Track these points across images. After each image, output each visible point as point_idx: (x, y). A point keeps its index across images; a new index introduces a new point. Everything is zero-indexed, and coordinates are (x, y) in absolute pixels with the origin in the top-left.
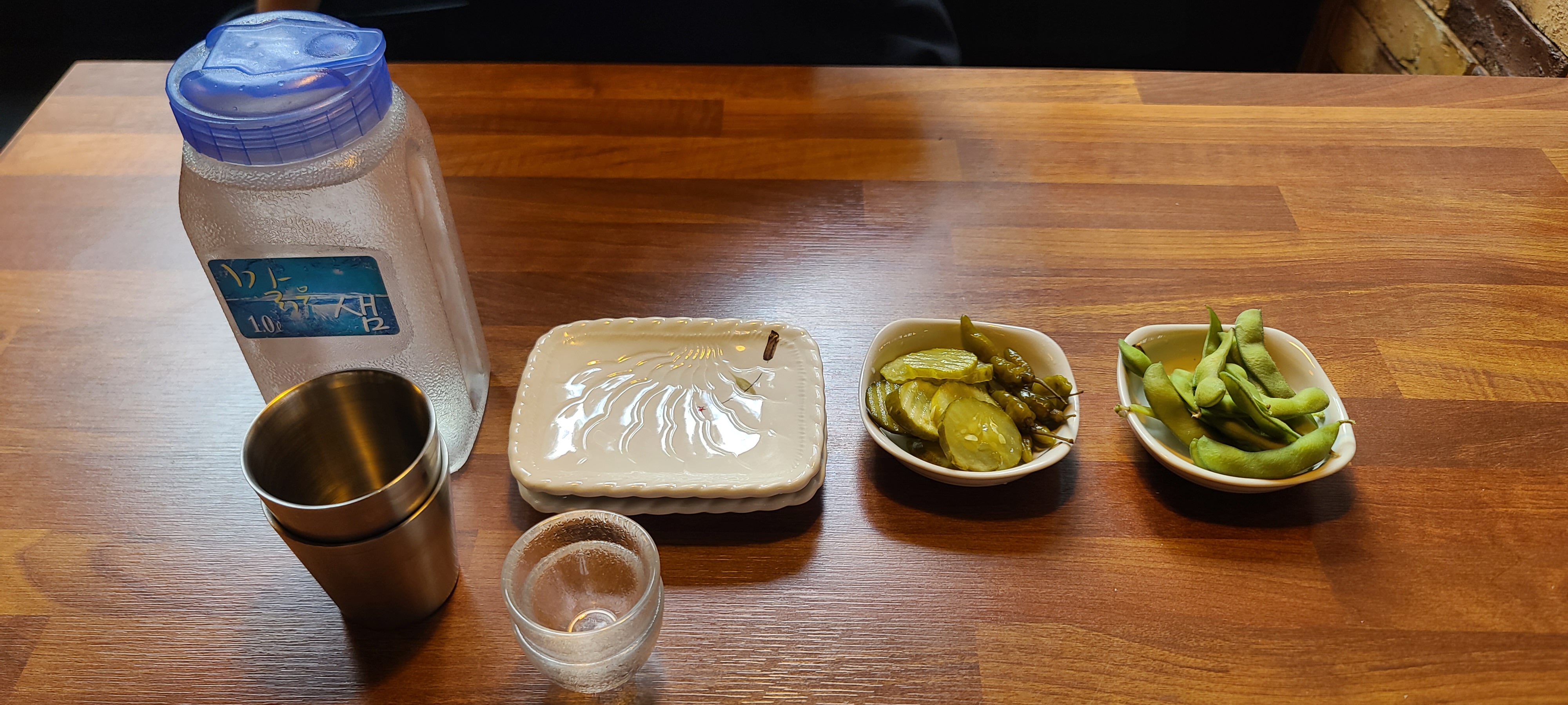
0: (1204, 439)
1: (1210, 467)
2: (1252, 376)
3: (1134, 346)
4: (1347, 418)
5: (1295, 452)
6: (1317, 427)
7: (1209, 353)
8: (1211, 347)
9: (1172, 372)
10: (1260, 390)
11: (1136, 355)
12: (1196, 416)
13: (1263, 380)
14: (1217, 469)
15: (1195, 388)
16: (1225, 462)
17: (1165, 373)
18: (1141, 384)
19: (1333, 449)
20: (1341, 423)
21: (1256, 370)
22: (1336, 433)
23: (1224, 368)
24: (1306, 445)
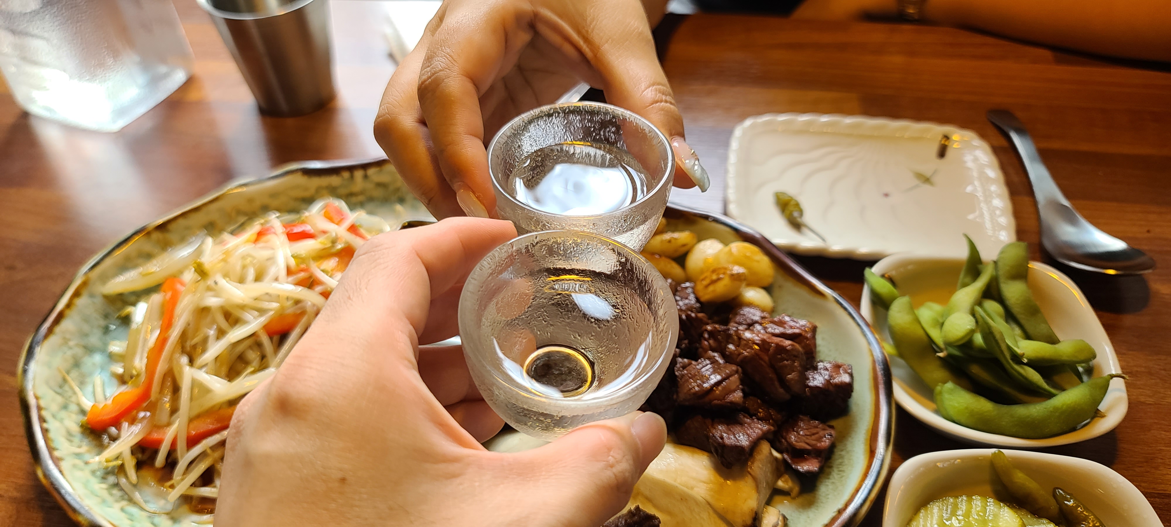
0: (950, 385)
1: (955, 419)
2: (1010, 316)
3: (883, 276)
4: (1119, 372)
5: (1056, 409)
6: (1082, 381)
7: (965, 285)
8: (967, 280)
9: (921, 304)
10: (1018, 331)
11: (884, 287)
12: (941, 355)
13: (1023, 322)
14: (963, 421)
15: (942, 324)
16: (972, 414)
17: (912, 308)
18: (886, 317)
19: (1100, 408)
20: (1112, 376)
21: (1016, 310)
22: (1104, 388)
23: (979, 303)
24: (1069, 402)
